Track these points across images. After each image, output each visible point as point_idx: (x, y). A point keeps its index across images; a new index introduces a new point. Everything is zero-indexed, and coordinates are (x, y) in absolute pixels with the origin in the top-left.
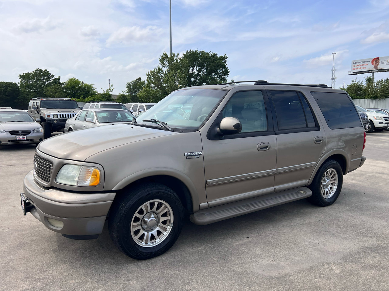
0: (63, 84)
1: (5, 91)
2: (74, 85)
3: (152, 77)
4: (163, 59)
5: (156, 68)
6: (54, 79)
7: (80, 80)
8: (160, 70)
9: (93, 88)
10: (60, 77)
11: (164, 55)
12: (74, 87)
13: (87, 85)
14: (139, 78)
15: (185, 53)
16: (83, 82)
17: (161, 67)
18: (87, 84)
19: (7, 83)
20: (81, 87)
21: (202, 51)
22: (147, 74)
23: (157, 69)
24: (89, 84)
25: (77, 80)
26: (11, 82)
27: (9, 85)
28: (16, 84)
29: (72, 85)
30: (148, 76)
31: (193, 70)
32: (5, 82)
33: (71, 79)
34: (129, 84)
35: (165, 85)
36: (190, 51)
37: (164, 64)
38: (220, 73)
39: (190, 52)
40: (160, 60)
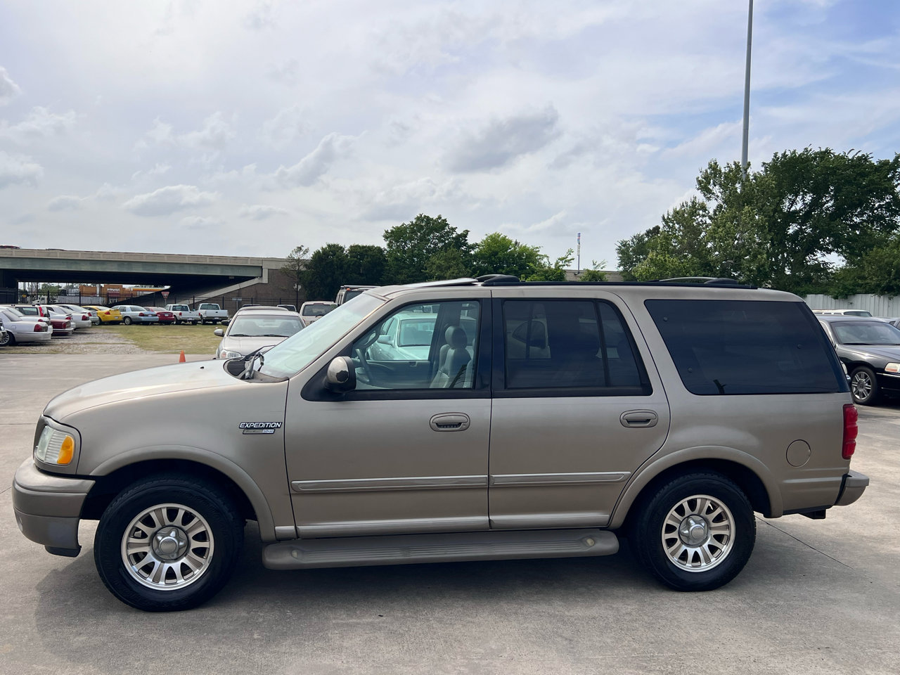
0: (473, 247)
1: (357, 263)
2: (496, 249)
3: (677, 226)
4: (707, 178)
5: (686, 203)
6: (454, 236)
7: (510, 239)
8: (695, 208)
9: (538, 255)
10: (467, 231)
11: (710, 167)
12: (495, 254)
13: (525, 249)
14: (654, 228)
15: (769, 160)
16: (516, 243)
17: (700, 198)
18: (525, 246)
19: (363, 247)
20: (512, 254)
21: (823, 150)
22: (663, 218)
23: (690, 204)
24: (530, 246)
25: (504, 239)
26: (371, 244)
27: (366, 251)
28: (379, 250)
29: (493, 249)
30: (667, 223)
31: (793, 202)
32: (360, 244)
33: (491, 236)
34: (624, 244)
35: (710, 245)
36: (785, 152)
37: (709, 191)
38: (877, 209)
39: (784, 155)
40: (700, 182)
